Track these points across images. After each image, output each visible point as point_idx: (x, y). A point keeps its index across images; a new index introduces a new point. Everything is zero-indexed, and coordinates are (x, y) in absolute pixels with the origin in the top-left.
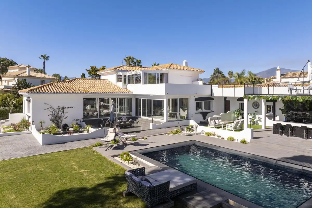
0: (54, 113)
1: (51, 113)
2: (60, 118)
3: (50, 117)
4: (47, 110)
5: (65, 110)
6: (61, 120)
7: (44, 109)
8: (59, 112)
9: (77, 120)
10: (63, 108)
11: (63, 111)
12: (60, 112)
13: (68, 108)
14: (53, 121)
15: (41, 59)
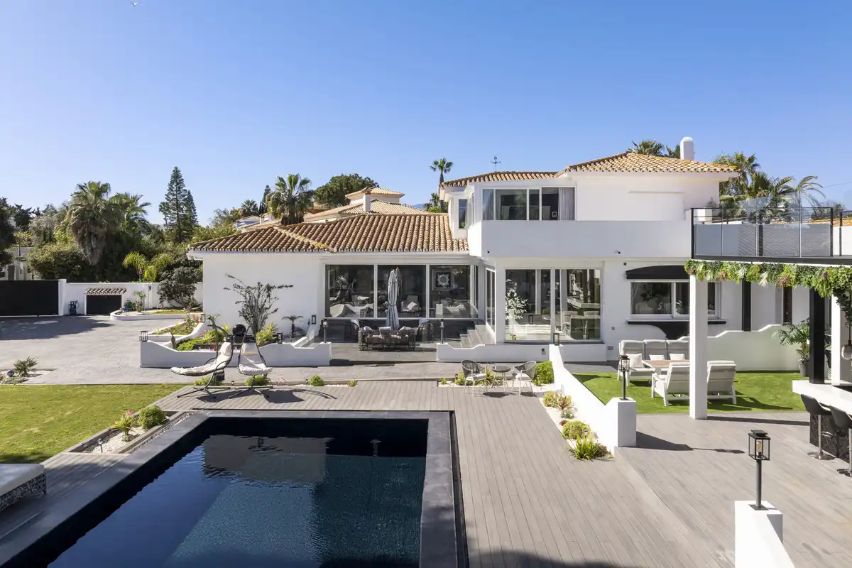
0: (248, 298)
1: (243, 299)
2: (262, 310)
3: (241, 306)
4: (231, 291)
5: (273, 293)
6: (263, 315)
7: (225, 288)
8: (259, 296)
9: (292, 319)
10: (269, 288)
11: (269, 296)
12: (261, 296)
13: (280, 287)
14: (245, 317)
15: (435, 169)
